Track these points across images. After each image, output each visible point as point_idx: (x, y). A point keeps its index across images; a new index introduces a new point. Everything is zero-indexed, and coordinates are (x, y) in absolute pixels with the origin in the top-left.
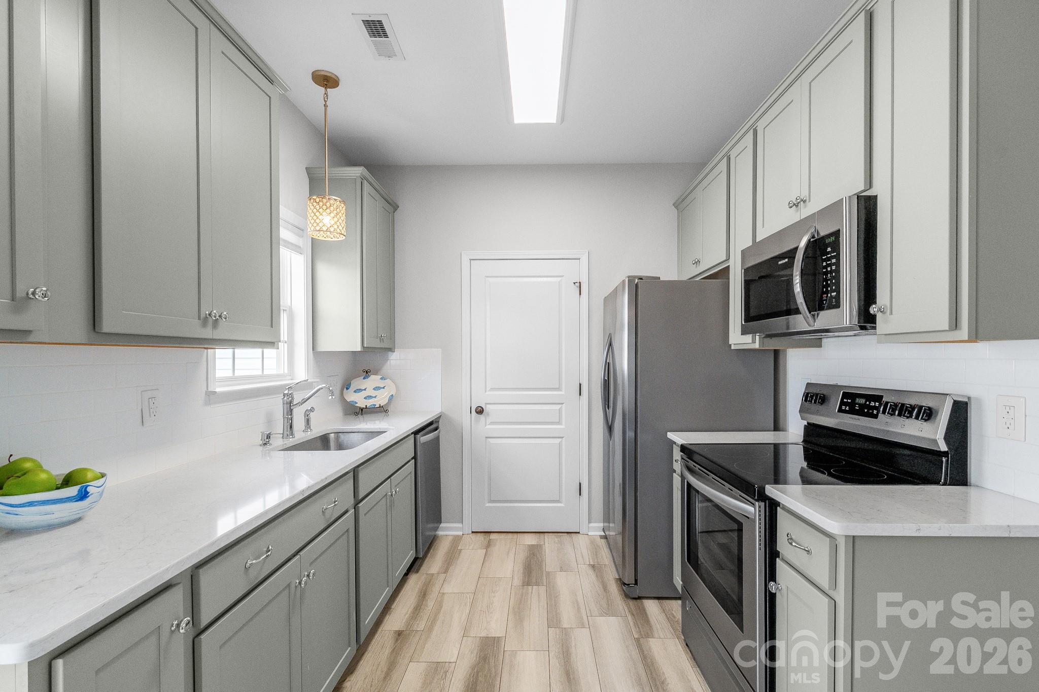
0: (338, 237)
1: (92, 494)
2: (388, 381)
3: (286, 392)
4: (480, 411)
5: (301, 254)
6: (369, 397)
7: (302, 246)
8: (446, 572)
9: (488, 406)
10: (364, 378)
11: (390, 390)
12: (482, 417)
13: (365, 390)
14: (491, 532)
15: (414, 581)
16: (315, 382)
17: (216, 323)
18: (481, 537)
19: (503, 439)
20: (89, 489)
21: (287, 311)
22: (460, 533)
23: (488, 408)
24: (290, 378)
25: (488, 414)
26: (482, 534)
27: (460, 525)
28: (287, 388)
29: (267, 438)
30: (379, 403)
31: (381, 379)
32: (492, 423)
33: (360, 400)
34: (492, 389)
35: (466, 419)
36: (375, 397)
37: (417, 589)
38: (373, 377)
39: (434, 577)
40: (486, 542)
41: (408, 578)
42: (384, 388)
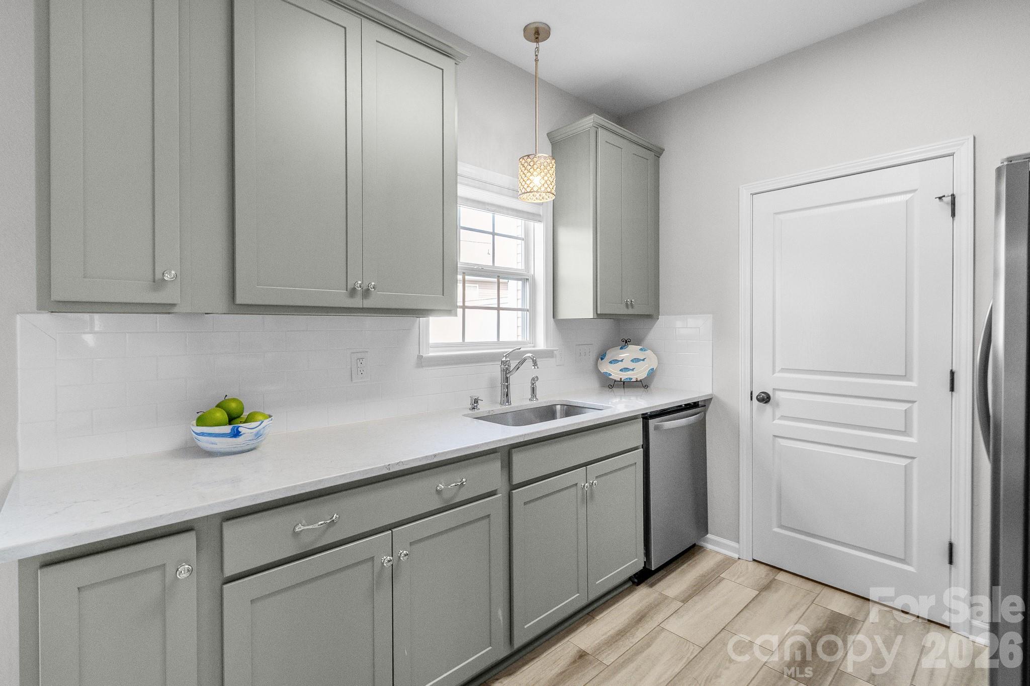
0: (547, 197)
1: (244, 433)
2: (649, 352)
3: (504, 359)
4: (765, 399)
5: (540, 221)
6: (626, 369)
7: (542, 215)
8: (685, 601)
9: (778, 393)
10: (621, 348)
11: (651, 362)
12: (768, 407)
13: (622, 361)
14: (781, 570)
15: (641, 596)
16: (555, 350)
17: (366, 293)
18: (763, 570)
19: (798, 443)
20: (240, 429)
21: (529, 280)
22: (736, 556)
23: (777, 396)
24: (532, 345)
25: (777, 405)
26: (768, 568)
27: (733, 544)
28: (504, 355)
29: (475, 403)
30: (636, 377)
31: (641, 350)
32: (783, 417)
33: (616, 373)
34: (783, 370)
35: (744, 407)
36: (633, 370)
37: (636, 609)
38: (631, 347)
39: (666, 601)
40: (765, 582)
41: (636, 589)
42: (643, 360)
